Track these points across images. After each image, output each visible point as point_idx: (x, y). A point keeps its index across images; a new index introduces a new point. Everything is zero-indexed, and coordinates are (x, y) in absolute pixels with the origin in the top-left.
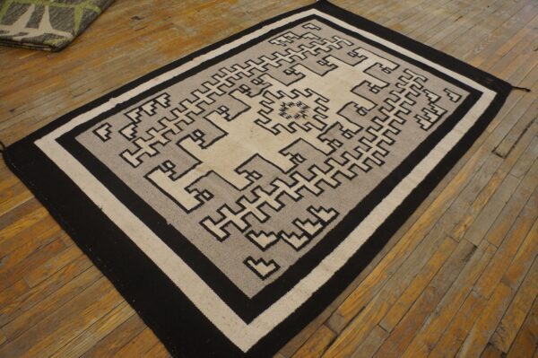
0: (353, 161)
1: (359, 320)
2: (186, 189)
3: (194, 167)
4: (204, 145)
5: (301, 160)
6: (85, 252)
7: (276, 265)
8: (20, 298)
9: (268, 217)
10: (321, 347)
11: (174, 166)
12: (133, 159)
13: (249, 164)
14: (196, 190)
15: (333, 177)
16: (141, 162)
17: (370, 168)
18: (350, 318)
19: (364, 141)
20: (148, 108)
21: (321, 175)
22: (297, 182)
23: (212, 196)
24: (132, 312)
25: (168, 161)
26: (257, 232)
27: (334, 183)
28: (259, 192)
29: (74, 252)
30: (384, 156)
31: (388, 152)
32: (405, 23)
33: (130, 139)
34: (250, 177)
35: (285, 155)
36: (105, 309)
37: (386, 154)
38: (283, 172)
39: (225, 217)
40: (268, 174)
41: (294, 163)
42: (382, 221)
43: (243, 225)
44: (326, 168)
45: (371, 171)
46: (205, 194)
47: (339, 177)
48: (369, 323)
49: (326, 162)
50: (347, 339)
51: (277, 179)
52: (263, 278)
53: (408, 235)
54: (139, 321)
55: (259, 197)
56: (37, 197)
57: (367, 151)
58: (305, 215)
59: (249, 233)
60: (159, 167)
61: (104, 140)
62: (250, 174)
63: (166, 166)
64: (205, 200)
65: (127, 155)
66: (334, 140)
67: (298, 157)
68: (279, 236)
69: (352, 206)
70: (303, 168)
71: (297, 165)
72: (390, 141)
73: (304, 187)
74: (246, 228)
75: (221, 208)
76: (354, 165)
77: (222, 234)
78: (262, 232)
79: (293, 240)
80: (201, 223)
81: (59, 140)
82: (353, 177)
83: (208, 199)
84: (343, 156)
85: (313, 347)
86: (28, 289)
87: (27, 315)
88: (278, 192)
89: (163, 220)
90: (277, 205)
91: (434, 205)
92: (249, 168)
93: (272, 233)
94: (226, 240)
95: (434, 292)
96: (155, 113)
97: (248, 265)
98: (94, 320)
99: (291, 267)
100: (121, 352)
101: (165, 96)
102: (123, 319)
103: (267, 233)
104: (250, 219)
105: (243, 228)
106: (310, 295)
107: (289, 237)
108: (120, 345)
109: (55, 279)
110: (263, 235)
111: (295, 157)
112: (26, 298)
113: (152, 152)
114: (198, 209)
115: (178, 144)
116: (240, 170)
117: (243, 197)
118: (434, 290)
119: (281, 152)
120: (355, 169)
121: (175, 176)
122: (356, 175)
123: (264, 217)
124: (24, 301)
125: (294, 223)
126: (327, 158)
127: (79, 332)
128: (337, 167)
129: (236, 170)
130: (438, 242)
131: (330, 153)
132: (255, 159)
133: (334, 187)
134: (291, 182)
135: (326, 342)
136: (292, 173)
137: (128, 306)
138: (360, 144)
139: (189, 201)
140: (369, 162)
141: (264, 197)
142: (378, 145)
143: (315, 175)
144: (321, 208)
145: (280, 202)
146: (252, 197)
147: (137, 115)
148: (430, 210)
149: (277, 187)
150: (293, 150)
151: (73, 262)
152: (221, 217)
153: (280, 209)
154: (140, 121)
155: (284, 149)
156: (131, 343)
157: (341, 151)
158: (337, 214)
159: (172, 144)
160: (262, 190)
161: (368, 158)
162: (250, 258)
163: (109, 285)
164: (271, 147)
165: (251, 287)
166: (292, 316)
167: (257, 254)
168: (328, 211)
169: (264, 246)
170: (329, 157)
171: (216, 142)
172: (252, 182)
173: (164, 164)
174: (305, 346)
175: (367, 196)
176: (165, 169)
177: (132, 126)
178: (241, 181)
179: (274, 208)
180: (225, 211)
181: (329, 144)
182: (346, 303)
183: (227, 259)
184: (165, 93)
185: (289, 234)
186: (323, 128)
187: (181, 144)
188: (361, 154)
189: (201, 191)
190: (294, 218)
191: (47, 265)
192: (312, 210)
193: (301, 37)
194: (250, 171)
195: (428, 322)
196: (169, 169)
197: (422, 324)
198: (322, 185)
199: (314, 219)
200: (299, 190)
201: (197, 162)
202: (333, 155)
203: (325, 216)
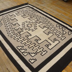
0: (45, 21)
3: (47, 41)
66: (39, 22)
82: (49, 21)
89: (62, 46)
128: (47, 23)
131: (43, 23)
133: (52, 24)
139: (57, 42)
142: (41, 18)
154: (29, 52)
177: (31, 54)
184: (17, 47)
186: (36, 23)
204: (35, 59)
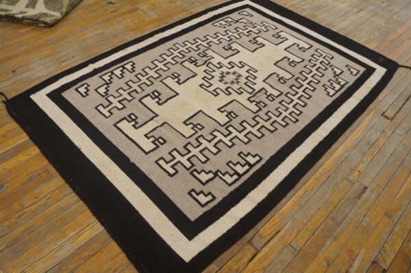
0: (274, 118)
1: (275, 240)
2: (146, 136)
3: (152, 119)
4: (161, 102)
5: (234, 116)
6: (67, 181)
7: (213, 196)
8: (17, 215)
9: (208, 159)
10: (245, 260)
11: (137, 118)
12: (105, 112)
13: (194, 118)
14: (153, 136)
15: (258, 130)
16: (112, 114)
17: (287, 124)
18: (268, 238)
19: (283, 103)
20: (118, 72)
21: (249, 129)
22: (231, 133)
23: (165, 142)
24: (102, 228)
25: (133, 114)
26: (199, 171)
27: (259, 135)
28: (201, 140)
29: (59, 181)
30: (298, 115)
31: (301, 112)
32: (317, 13)
33: (103, 96)
34: (195, 128)
35: (222, 112)
36: (81, 225)
37: (300, 114)
38: (220, 124)
39: (174, 158)
40: (209, 125)
41: (229, 118)
42: (295, 165)
43: (188, 165)
44: (253, 123)
45: (289, 126)
46: (160, 140)
47: (263, 130)
48: (283, 243)
49: (254, 119)
50: (266, 254)
51: (216, 130)
52: (203, 206)
53: (315, 176)
54: (106, 236)
55: (201, 144)
56: (31, 138)
57: (286, 111)
58: (236, 159)
59: (193, 171)
60: (125, 118)
61: (84, 96)
62: (195, 126)
63: (131, 118)
64: (159, 145)
65: (100, 108)
66: (260, 102)
67: (232, 114)
68: (216, 174)
69: (272, 153)
70: (235, 122)
71: (231, 120)
72: (303, 104)
73: (236, 137)
74: (191, 167)
75: (172, 151)
76: (275, 121)
77: (172, 171)
78: (203, 171)
79: (227, 178)
80: (156, 162)
81: (49, 95)
82: (274, 131)
83: (162, 144)
84: (266, 114)
85: (239, 260)
86: (23, 208)
87: (22, 228)
88: (216, 140)
89: (128, 159)
90: (215, 150)
91: (336, 155)
92: (194, 121)
93: (210, 172)
94: (175, 176)
95: (333, 221)
96: (123, 77)
97: (192, 196)
98: (72, 234)
99: (224, 198)
100: (92, 259)
101: (131, 63)
102: (95, 234)
103: (207, 171)
104: (194, 160)
105: (188, 167)
106: (239, 220)
107: (224, 175)
108: (91, 254)
109: (43, 201)
110: (203, 173)
111: (230, 113)
112: (22, 215)
113: (120, 106)
114: (154, 152)
115: (140, 101)
116: (187, 123)
117: (189, 143)
118: (333, 219)
119: (219, 109)
120: (275, 125)
121: (137, 126)
122: (276, 129)
123: (205, 159)
124: (20, 217)
125: (228, 164)
126: (254, 115)
127: (61, 243)
128: (262, 123)
129: (184, 123)
130: (337, 183)
131: (257, 111)
132: (199, 114)
133: (259, 138)
134: (226, 133)
135: (249, 256)
136: (227, 126)
137: (99, 223)
138: (280, 105)
139: (148, 145)
140: (286, 120)
141: (205, 144)
142: (294, 107)
143: (245, 128)
144: (249, 154)
145: (217, 148)
146: (196, 144)
147: (109, 78)
148: (332, 158)
149: (215, 137)
150: (229, 109)
151: (58, 188)
152: (172, 158)
153: (217, 153)
154: (111, 82)
155: (222, 107)
156: (100, 253)
157: (265, 110)
158: (261, 159)
159: (136, 101)
160: (204, 138)
161: (286, 117)
162: (193, 190)
163: (85, 207)
164: (211, 106)
165: (193, 212)
166: (224, 236)
167: (198, 187)
168: (254, 156)
169: (204, 181)
170: (256, 114)
171: (170, 101)
172: (197, 132)
173: (129, 116)
174: (233, 259)
175: (284, 146)
176: (130, 120)
177: (106, 86)
178: (188, 131)
179: (213, 153)
180: (175, 153)
181: (256, 105)
182: (266, 227)
183: (175, 191)
184: (131, 62)
185: (223, 172)
186: (252, 92)
187: (142, 101)
188: (281, 113)
189: (157, 137)
190: (228, 161)
191: (37, 191)
192: (242, 155)
193: (237, 21)
194: (195, 123)
195: (328, 244)
196: (133, 120)
197: (323, 245)
198: (250, 136)
199: (243, 162)
200: (232, 139)
201: (154, 115)
202: (259, 113)
203: (252, 160)
204: (87, 95)
